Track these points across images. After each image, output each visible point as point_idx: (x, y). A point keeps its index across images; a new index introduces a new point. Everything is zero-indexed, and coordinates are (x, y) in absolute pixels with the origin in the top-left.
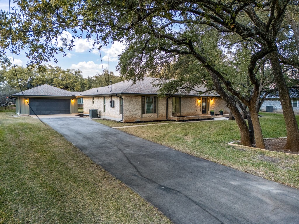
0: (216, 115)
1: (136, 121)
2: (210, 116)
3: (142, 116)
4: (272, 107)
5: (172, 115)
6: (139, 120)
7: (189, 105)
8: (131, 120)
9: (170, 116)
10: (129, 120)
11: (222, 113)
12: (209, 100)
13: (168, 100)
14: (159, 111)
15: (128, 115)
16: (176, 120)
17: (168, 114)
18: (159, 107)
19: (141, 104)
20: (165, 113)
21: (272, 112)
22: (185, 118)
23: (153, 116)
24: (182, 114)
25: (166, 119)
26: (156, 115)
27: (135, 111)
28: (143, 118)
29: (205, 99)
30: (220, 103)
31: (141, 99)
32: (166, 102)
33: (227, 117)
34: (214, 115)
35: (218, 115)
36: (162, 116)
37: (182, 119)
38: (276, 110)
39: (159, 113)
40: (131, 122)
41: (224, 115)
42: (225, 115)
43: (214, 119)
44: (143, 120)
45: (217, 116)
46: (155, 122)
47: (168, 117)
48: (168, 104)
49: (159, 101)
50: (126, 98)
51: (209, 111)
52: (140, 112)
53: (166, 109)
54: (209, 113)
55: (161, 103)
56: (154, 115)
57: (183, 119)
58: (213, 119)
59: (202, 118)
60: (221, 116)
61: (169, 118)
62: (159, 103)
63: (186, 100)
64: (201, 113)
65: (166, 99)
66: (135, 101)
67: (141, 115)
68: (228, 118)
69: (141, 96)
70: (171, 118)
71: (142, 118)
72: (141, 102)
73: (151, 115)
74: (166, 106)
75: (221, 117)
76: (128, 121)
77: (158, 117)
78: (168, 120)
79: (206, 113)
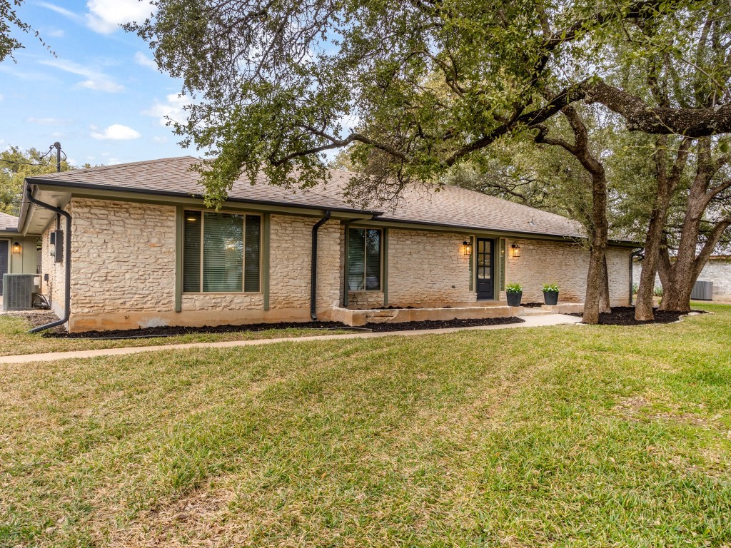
0: (531, 305)
1: (144, 326)
2: (508, 307)
3: (179, 302)
4: (712, 283)
5: (337, 302)
6: (163, 323)
7: (421, 263)
8: (112, 323)
9: (331, 304)
10: (99, 319)
11: (552, 297)
12: (503, 248)
13: (320, 234)
14: (272, 282)
15: (98, 298)
16: (351, 325)
17: (318, 298)
18: (272, 264)
19: (174, 246)
20: (303, 292)
21: (711, 300)
22: (394, 316)
23: (241, 304)
24: (392, 299)
25: (307, 319)
26: (257, 298)
27: (142, 279)
28: (183, 314)
29: (488, 244)
30: (545, 260)
31: (173, 224)
32: (309, 245)
33: (572, 314)
34: (522, 305)
35: (539, 305)
36: (289, 304)
37: (378, 320)
38: (721, 293)
39: (273, 289)
40: (111, 328)
41: (560, 304)
42: (567, 304)
43: (523, 321)
44: (186, 320)
45: (535, 310)
46: (223, 335)
47: (319, 311)
48: (319, 253)
49: (273, 237)
50: (86, 210)
51: (503, 290)
52: (170, 282)
53: (307, 273)
54: (503, 296)
55: (284, 245)
56: (248, 299)
57: (384, 320)
58: (517, 320)
59: (473, 316)
60: (550, 307)
61: (324, 313)
62: (273, 245)
63: (408, 242)
64: (473, 296)
65: (308, 232)
66: (138, 232)
67: (174, 299)
68: (581, 319)
69: (174, 208)
70: (333, 315)
71: (179, 311)
72: (174, 236)
73: (229, 297)
74: (307, 261)
75: (549, 313)
76: (93, 327)
77: (267, 309)
78: (317, 324)
79: (491, 297)
